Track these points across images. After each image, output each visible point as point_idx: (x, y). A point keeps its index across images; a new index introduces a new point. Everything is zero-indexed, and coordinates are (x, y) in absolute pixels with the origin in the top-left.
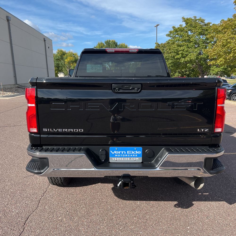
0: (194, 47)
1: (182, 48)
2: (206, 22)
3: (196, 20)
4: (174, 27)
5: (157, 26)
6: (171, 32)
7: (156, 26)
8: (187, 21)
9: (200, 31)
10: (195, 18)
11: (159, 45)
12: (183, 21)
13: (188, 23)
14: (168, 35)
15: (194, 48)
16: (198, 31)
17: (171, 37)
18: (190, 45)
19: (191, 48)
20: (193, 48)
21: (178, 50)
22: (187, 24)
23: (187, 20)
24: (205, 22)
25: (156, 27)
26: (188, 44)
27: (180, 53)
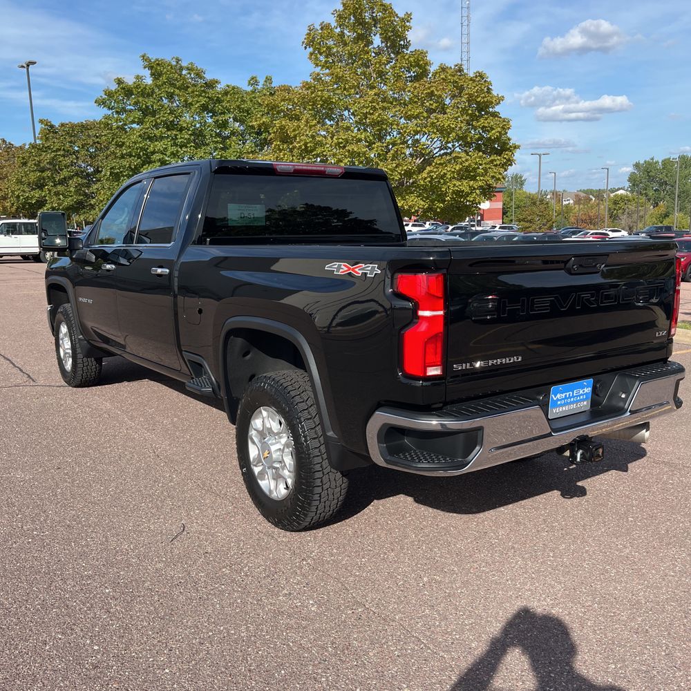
0: (193, 144)
1: (159, 145)
2: (209, 77)
3: (181, 68)
4: (119, 82)
5: (28, 66)
6: (110, 94)
7: (25, 66)
8: (156, 68)
9: (203, 101)
10: (177, 63)
11: (52, 126)
12: (145, 67)
13: (160, 75)
14: (101, 103)
15: (194, 147)
16: (198, 102)
17: (112, 109)
18: (181, 138)
19: (187, 147)
20: (191, 146)
21: (146, 151)
22: (156, 75)
23: (158, 64)
24: (205, 78)
25: (25, 69)
26: (176, 135)
27: (158, 158)
